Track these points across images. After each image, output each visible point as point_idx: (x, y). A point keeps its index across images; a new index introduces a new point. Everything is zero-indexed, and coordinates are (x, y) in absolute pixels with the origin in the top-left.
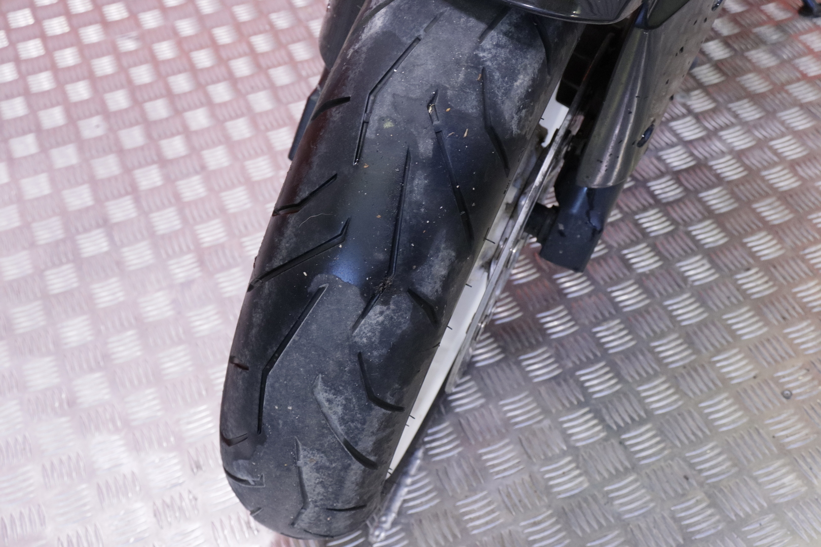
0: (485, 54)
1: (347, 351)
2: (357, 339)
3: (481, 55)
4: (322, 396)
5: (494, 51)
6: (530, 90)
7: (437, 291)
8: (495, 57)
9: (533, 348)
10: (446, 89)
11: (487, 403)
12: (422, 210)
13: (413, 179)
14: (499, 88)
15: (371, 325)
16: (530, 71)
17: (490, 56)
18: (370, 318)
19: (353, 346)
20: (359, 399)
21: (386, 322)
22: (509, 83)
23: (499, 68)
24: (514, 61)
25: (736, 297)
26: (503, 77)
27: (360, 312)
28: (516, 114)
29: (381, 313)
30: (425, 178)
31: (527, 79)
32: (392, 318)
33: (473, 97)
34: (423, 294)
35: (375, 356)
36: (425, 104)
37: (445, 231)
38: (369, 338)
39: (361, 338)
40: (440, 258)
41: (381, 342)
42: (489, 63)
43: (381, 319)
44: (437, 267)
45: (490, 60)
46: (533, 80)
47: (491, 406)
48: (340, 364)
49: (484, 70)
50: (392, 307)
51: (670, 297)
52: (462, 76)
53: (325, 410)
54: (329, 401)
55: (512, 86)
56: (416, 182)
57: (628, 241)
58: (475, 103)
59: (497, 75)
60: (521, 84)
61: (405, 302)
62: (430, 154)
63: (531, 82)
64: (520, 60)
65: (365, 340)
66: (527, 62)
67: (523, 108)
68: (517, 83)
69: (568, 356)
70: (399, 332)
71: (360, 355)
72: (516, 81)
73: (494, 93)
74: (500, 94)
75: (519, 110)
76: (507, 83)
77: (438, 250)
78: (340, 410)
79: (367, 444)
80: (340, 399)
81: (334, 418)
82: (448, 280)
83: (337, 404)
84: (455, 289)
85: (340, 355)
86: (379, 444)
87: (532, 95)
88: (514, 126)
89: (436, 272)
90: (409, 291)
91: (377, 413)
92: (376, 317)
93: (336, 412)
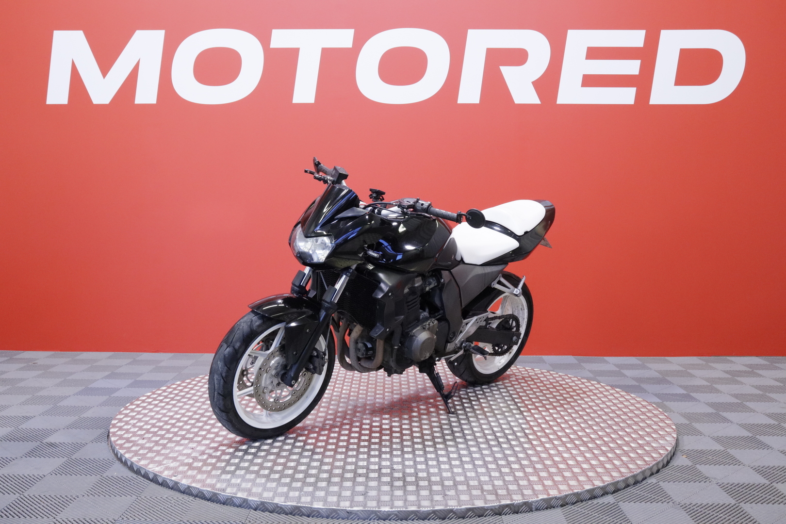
3: (253, 318)
16: (259, 322)
19: (224, 354)
28: (256, 327)
34: (235, 348)
35: (227, 356)
40: (238, 343)
49: (252, 320)
58: (250, 324)
59: (254, 321)
63: (259, 324)
71: (224, 356)
79: (224, 375)
80: (221, 363)
81: (220, 367)
82: (240, 347)
83: (220, 364)
84: (241, 350)
85: (222, 355)
86: (226, 376)
87: (259, 326)
88: (255, 329)
89: (238, 345)
90: (233, 347)
91: (226, 368)
92: (228, 349)
93: (220, 366)
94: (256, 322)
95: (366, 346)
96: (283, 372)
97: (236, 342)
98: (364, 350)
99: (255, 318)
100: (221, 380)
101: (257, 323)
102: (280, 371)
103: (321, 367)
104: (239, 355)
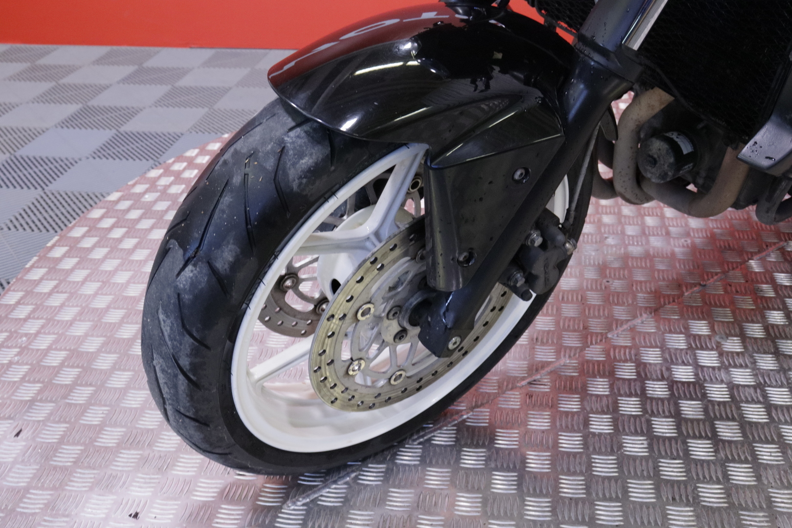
0: (288, 139)
1: (173, 290)
2: (178, 283)
3: (286, 139)
4: (162, 317)
5: (294, 139)
6: (312, 169)
7: (226, 270)
8: (293, 143)
9: (477, 446)
10: (259, 152)
11: (419, 465)
12: (225, 216)
13: (225, 196)
14: (290, 160)
15: (186, 276)
16: (314, 157)
17: (291, 141)
18: (186, 272)
19: (176, 287)
20: (177, 325)
21: (194, 278)
22: (297, 160)
23: (294, 149)
24: (305, 148)
25: (648, 472)
26: (294, 155)
27: (181, 266)
28: (298, 179)
29: (192, 271)
30: (231, 198)
31: (311, 161)
32: (197, 276)
33: (272, 160)
34: (216, 267)
35: (187, 297)
36: (246, 157)
37: (234, 233)
38: (184, 285)
39: (180, 283)
40: (229, 248)
41: (190, 290)
42: (289, 145)
43: (191, 275)
44: (226, 253)
45: (290, 143)
46: (316, 164)
47: (420, 468)
48: (169, 297)
49: (284, 148)
50: (198, 269)
51: (599, 453)
52: (270, 147)
53: (162, 327)
54: (164, 321)
55: (298, 162)
56: (226, 198)
57: (600, 410)
58: (272, 164)
59: (291, 152)
60: (305, 163)
61: (206, 270)
62: (237, 184)
63: (314, 164)
64: (309, 149)
65: (182, 286)
66: (314, 151)
67: (304, 178)
68: (304, 161)
69: (496, 460)
70: (200, 287)
71: (179, 295)
72: (302, 159)
73: (286, 162)
74: (289, 164)
75: (300, 178)
76: (296, 159)
77: (228, 243)
78: (168, 328)
79: (185, 362)
80: (168, 322)
81: (166, 334)
82: (235, 266)
83: (167, 325)
84: (241, 276)
85: (169, 291)
86: (194, 367)
87: (314, 173)
88: (295, 186)
89: (226, 257)
90: (208, 263)
91: (188, 340)
92: (189, 272)
93: (167, 330)
94: (301, 155)
95: (675, 148)
96: (415, 301)
97: (218, 244)
98: (670, 165)
99: (296, 138)
100: (176, 376)
101: (306, 162)
102: (406, 299)
103: (553, 273)
104: (235, 295)
